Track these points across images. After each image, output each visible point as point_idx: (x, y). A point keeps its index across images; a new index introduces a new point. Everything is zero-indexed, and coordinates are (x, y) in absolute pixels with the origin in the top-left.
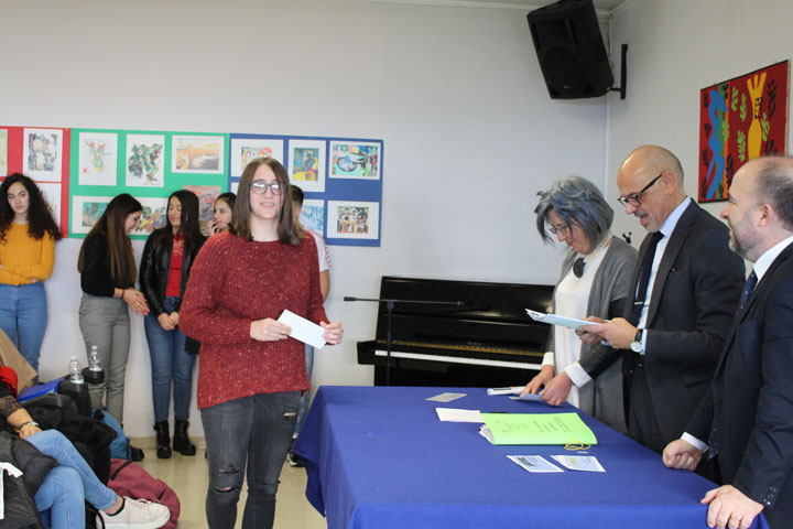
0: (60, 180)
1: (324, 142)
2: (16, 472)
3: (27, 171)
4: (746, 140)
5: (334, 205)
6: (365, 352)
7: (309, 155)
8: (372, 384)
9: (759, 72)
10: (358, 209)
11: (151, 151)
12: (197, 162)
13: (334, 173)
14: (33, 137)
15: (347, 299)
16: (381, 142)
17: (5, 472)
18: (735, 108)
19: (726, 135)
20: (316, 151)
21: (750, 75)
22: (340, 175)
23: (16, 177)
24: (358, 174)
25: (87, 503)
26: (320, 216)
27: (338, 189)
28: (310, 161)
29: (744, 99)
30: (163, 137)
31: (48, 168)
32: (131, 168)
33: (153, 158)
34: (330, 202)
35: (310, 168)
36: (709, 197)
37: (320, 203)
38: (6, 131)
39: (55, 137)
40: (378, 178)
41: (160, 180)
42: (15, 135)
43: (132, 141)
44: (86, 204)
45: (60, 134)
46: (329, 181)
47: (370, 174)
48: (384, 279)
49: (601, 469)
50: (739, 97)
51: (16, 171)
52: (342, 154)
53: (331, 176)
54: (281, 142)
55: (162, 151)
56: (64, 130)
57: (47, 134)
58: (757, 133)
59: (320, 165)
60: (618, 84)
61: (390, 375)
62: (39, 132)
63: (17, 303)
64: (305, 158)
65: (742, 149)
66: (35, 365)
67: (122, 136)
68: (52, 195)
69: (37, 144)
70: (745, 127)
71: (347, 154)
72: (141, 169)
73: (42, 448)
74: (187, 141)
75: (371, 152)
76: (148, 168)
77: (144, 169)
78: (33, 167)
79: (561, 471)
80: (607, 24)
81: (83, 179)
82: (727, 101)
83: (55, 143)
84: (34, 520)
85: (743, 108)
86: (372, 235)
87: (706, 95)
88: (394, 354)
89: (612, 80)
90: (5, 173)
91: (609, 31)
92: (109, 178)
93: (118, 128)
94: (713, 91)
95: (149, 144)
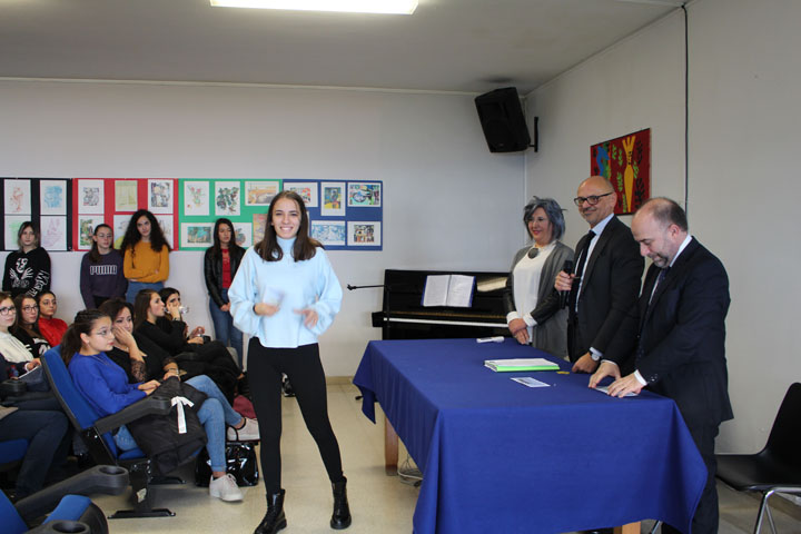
0: (172, 212)
1: (344, 184)
2: (190, 404)
3: (151, 209)
4: (623, 178)
5: (351, 225)
6: (377, 319)
7: (334, 192)
8: (380, 338)
9: (630, 135)
10: (367, 226)
11: (231, 192)
12: (261, 198)
13: (351, 203)
14: (154, 185)
16: (381, 182)
18: (614, 158)
20: (339, 189)
21: (625, 137)
22: (355, 204)
23: (142, 212)
24: (367, 204)
26: (343, 231)
27: (353, 214)
28: (336, 196)
29: (621, 152)
30: (239, 183)
31: (165, 206)
32: (219, 204)
33: (233, 196)
34: (349, 223)
35: (335, 201)
37: (342, 223)
38: (136, 182)
39: (168, 184)
40: (379, 206)
41: (238, 212)
43: (219, 186)
44: (189, 228)
45: (171, 182)
46: (348, 209)
47: (375, 203)
48: (387, 271)
50: (617, 151)
52: (356, 191)
53: (349, 205)
54: (316, 184)
55: (239, 192)
56: (174, 180)
57: (163, 183)
58: (630, 175)
59: (342, 198)
60: (533, 143)
61: (391, 333)
62: (157, 182)
64: (332, 194)
65: (620, 184)
67: (212, 182)
68: (166, 224)
69: (157, 189)
70: (622, 170)
71: (359, 190)
72: (225, 204)
73: (197, 387)
74: (255, 185)
75: (374, 189)
76: (230, 203)
77: (227, 204)
78: (154, 205)
80: (525, 104)
81: (188, 212)
82: (609, 153)
83: (168, 188)
84: (199, 430)
85: (620, 158)
86: (377, 243)
87: (594, 150)
88: (394, 320)
89: (530, 141)
90: (136, 210)
91: (525, 108)
92: (204, 210)
93: (210, 177)
94: (599, 148)
95: (230, 188)
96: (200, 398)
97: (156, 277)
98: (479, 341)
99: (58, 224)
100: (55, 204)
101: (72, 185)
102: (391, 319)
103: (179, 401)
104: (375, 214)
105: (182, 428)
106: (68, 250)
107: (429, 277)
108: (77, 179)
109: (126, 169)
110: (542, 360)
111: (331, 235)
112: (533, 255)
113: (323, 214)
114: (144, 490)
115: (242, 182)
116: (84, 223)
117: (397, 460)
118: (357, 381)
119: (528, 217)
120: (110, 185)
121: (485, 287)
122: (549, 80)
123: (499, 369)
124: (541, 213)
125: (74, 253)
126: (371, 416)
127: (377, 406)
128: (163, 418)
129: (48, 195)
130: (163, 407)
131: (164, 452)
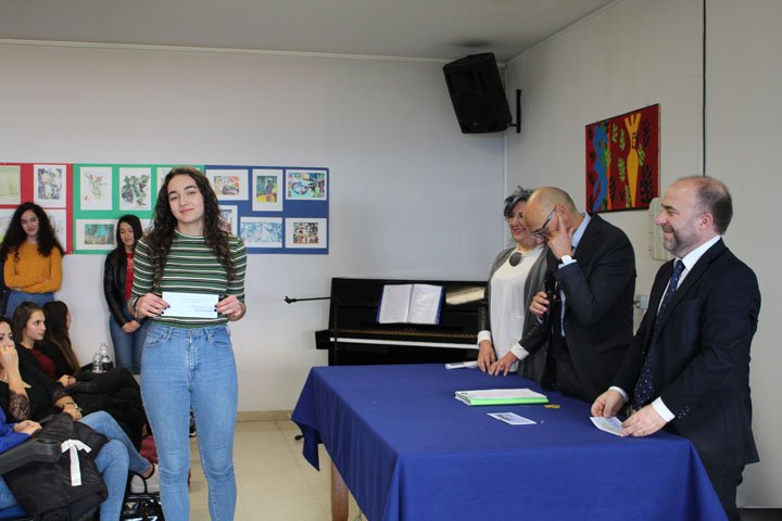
0: (64, 206)
1: (281, 171)
2: (86, 448)
3: (37, 201)
4: (626, 165)
5: (290, 222)
6: (322, 340)
7: (269, 181)
8: (325, 363)
9: (635, 113)
10: (310, 224)
11: (140, 181)
13: (290, 196)
14: (42, 172)
16: (327, 169)
17: (78, 447)
18: (614, 140)
19: (608, 161)
20: (275, 178)
21: (628, 115)
22: (295, 197)
23: (27, 205)
24: (309, 196)
26: (279, 230)
27: (292, 209)
28: (271, 186)
29: (623, 133)
30: (149, 169)
31: (56, 198)
32: (124, 196)
33: (142, 186)
34: (287, 219)
35: (270, 192)
36: (596, 209)
37: (279, 220)
38: (19, 167)
39: (60, 171)
40: (325, 199)
41: (148, 205)
42: (27, 170)
43: (124, 173)
44: (87, 225)
45: (64, 168)
46: (285, 202)
47: (319, 196)
48: (334, 279)
50: (619, 131)
52: (295, 180)
53: (287, 198)
54: (246, 172)
55: (149, 180)
56: (67, 165)
57: (53, 169)
58: (634, 161)
59: (278, 189)
60: (514, 121)
61: (340, 356)
62: (46, 168)
64: (266, 184)
65: (622, 172)
67: (116, 168)
68: (58, 220)
69: (45, 177)
70: (625, 155)
71: (300, 180)
72: (132, 196)
75: (318, 178)
76: (138, 195)
77: (134, 196)
78: (42, 196)
80: (503, 74)
81: (85, 206)
82: (608, 135)
83: (60, 176)
85: (622, 140)
86: (322, 244)
87: (590, 130)
88: (344, 341)
89: (510, 118)
90: (18, 202)
91: (505, 79)
92: (106, 204)
93: (113, 162)
94: (596, 127)
95: (138, 176)
96: (98, 441)
97: (46, 287)
98: (449, 366)
102: (340, 340)
103: (72, 446)
104: (320, 209)
105: (76, 479)
107: (386, 287)
110: (527, 390)
111: (265, 234)
112: (515, 261)
113: (255, 209)
117: (347, 517)
118: (297, 417)
119: (509, 212)
121: (455, 299)
122: (536, 44)
123: (473, 403)
126: (315, 462)
127: (322, 448)
128: (50, 466)
130: (50, 452)
131: (52, 510)
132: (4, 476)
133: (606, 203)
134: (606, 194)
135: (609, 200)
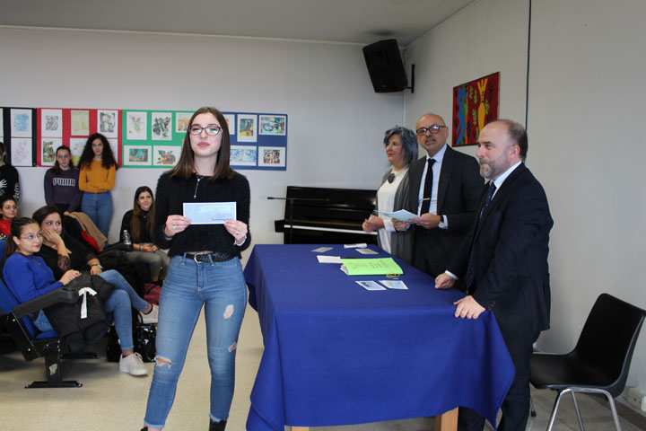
0: (117, 137)
1: (256, 116)
2: (93, 293)
4: (477, 114)
5: (262, 149)
6: (279, 226)
7: (248, 123)
9: (484, 78)
10: (275, 151)
11: (165, 121)
14: (102, 114)
15: (269, 198)
16: (286, 115)
17: (88, 293)
18: (471, 97)
19: (467, 111)
20: (252, 120)
21: (479, 80)
22: (265, 133)
23: (95, 135)
24: (274, 132)
25: (132, 308)
26: (255, 154)
27: (263, 141)
28: (249, 126)
29: (476, 92)
30: (171, 114)
31: (112, 131)
32: (154, 131)
33: (166, 125)
34: (260, 148)
35: (249, 130)
36: (458, 143)
37: (254, 148)
38: (88, 112)
39: (114, 114)
40: (285, 134)
41: (170, 137)
42: (93, 113)
43: (155, 116)
44: (131, 150)
45: (116, 113)
46: (258, 136)
47: (281, 132)
48: (289, 187)
49: (406, 288)
50: (473, 91)
51: (94, 133)
52: (265, 122)
53: (260, 133)
54: (233, 116)
55: (171, 121)
56: (119, 110)
57: (110, 113)
58: (483, 111)
59: (254, 128)
60: (410, 85)
61: (292, 238)
62: (105, 112)
63: (97, 202)
64: (246, 124)
65: (475, 119)
66: (106, 235)
67: (149, 113)
68: (114, 144)
69: (105, 118)
70: (477, 107)
71: (269, 122)
72: (159, 131)
73: (107, 279)
74: (184, 116)
75: (281, 121)
76: (163, 130)
77: (161, 131)
78: (103, 129)
79: (384, 289)
80: (404, 54)
81: (130, 137)
82: (467, 94)
83: (114, 118)
84: (104, 318)
85: (475, 97)
86: (282, 164)
87: (456, 90)
88: (294, 227)
89: (407, 83)
90: (88, 134)
91: (405, 57)
92: (143, 136)
93: (147, 109)
94: (460, 89)
95: (164, 118)
96: (106, 290)
98: (346, 246)
99: (25, 144)
100: (23, 128)
101: (36, 114)
103: (85, 292)
104: (281, 141)
105: (84, 314)
106: (34, 166)
108: (40, 109)
109: (80, 101)
111: (245, 157)
112: (391, 180)
113: (239, 140)
114: (56, 365)
115: (174, 113)
116: (46, 144)
120: (67, 114)
122: (424, 33)
124: (396, 139)
125: (38, 168)
129: (17, 121)
131: (70, 334)
132: (44, 310)
133: (464, 140)
134: (464, 134)
135: (466, 137)
